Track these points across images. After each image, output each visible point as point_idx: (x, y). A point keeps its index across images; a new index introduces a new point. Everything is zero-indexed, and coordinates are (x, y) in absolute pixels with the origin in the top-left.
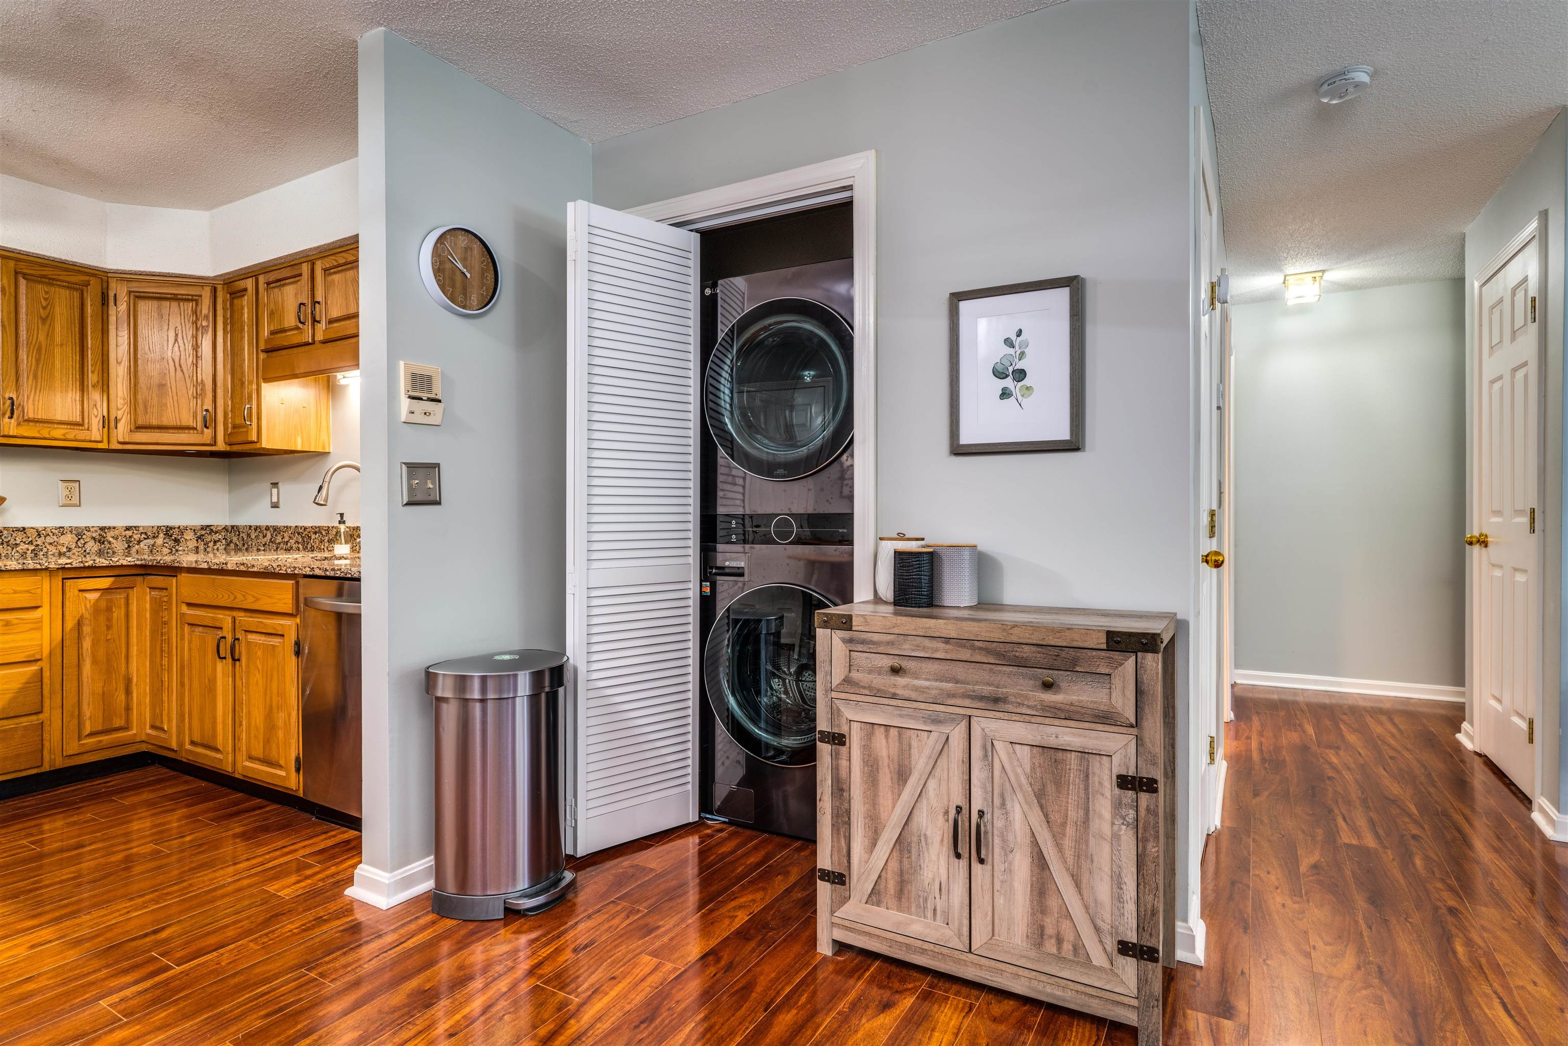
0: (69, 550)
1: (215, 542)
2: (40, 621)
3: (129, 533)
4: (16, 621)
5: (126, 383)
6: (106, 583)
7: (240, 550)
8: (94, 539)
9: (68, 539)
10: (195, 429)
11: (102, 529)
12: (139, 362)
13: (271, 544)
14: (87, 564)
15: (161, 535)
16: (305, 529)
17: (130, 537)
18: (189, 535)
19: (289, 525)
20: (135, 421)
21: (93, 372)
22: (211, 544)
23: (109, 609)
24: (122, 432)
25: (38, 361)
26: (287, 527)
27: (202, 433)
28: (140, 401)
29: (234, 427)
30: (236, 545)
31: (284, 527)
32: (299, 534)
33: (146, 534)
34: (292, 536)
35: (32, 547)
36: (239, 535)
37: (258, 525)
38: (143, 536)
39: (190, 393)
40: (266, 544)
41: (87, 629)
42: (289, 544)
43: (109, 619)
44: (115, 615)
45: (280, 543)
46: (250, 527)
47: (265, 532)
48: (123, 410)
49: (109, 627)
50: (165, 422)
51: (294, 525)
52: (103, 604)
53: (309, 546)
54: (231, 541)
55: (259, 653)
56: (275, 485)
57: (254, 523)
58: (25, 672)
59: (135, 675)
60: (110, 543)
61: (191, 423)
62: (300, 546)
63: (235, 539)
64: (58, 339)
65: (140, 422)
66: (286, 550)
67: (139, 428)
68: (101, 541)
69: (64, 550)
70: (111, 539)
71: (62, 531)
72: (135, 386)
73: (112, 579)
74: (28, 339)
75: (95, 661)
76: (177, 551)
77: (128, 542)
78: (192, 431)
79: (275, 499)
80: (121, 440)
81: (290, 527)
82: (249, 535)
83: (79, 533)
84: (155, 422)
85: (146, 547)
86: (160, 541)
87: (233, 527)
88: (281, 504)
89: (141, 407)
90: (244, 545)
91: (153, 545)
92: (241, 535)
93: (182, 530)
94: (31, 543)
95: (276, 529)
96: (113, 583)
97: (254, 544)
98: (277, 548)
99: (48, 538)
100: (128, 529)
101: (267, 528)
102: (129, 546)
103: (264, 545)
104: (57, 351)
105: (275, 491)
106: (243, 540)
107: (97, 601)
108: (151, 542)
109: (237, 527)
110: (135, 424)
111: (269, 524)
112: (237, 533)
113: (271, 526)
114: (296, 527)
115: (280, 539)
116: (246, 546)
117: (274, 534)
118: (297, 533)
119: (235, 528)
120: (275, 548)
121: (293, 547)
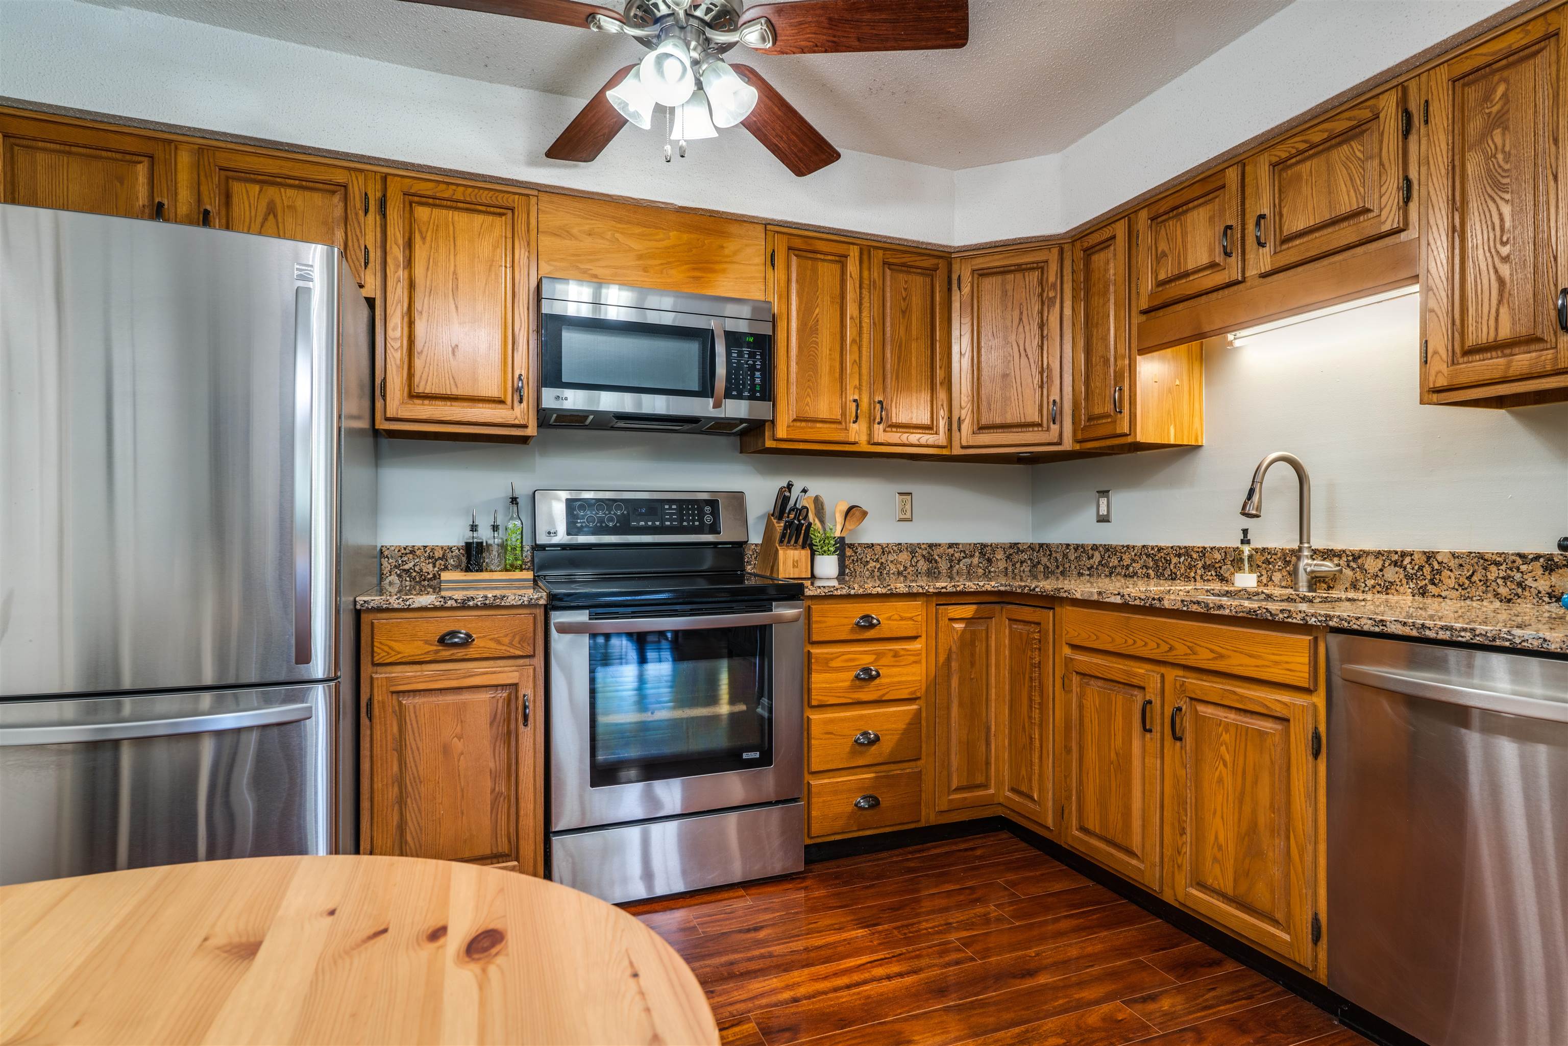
0: (906, 568)
1: (1022, 563)
2: (917, 653)
3: (951, 551)
4: (902, 653)
5: (969, 376)
6: (968, 611)
7: (1053, 573)
8: (923, 556)
9: (904, 557)
10: (1040, 425)
11: (931, 546)
12: (983, 350)
13: (1100, 568)
14: (958, 589)
15: (977, 554)
16: (1160, 549)
17: (953, 555)
18: (1000, 555)
19: (1131, 544)
20: (978, 421)
21: (940, 368)
22: (1018, 565)
23: (973, 643)
24: (966, 434)
25: (899, 358)
26: (1128, 547)
27: (1048, 429)
28: (984, 397)
29: (1090, 419)
30: (1046, 567)
31: (1123, 547)
32: (1148, 556)
33: (964, 552)
34: (1137, 558)
35: (878, 566)
36: (1050, 555)
37: (1081, 543)
38: (963, 554)
39: (1036, 382)
40: (1092, 567)
41: (954, 665)
42: (1131, 569)
43: (973, 655)
44: (977, 650)
45: (1115, 567)
46: (1068, 545)
47: (1091, 552)
48: (966, 409)
49: (973, 664)
50: (1009, 419)
51: (1139, 544)
52: (968, 636)
53: (1167, 573)
54: (1039, 563)
55: (1226, 737)
56: (1104, 493)
57: (1074, 540)
58: (908, 710)
59: (993, 723)
60: (936, 562)
61: (1036, 419)
62: (1150, 571)
63: (1044, 560)
64: (914, 333)
65: (984, 422)
66: (1125, 576)
67: (982, 428)
68: (929, 559)
69: (902, 569)
70: (937, 558)
71: (900, 547)
72: (978, 379)
73: (974, 607)
74: (892, 335)
75: (961, 705)
76: (990, 572)
77: (951, 561)
78: (1036, 429)
79: (1103, 511)
80: (964, 443)
81: (1134, 547)
82: (1065, 556)
83: (913, 549)
84: (998, 421)
85: (964, 568)
86: (975, 560)
87: (1041, 545)
88: (1113, 517)
89: (984, 404)
90: (1058, 567)
91: (970, 565)
92: (1054, 555)
93: (994, 547)
94: (877, 560)
95: (1107, 548)
96: (976, 611)
97: (1073, 567)
98: (1111, 574)
99: (890, 555)
100: (951, 546)
101: (1095, 548)
102: (951, 566)
103: (1089, 569)
104: (914, 345)
105: (1103, 502)
106: (1057, 560)
107: (964, 631)
108: (968, 561)
109: (1048, 545)
110: (978, 424)
111: (1098, 543)
112: (1048, 553)
113: (1101, 545)
114: (1144, 546)
115: (1116, 562)
116: (1061, 569)
117: (1107, 555)
118: (1146, 554)
119: (1045, 547)
120: (1107, 573)
121: (1139, 572)
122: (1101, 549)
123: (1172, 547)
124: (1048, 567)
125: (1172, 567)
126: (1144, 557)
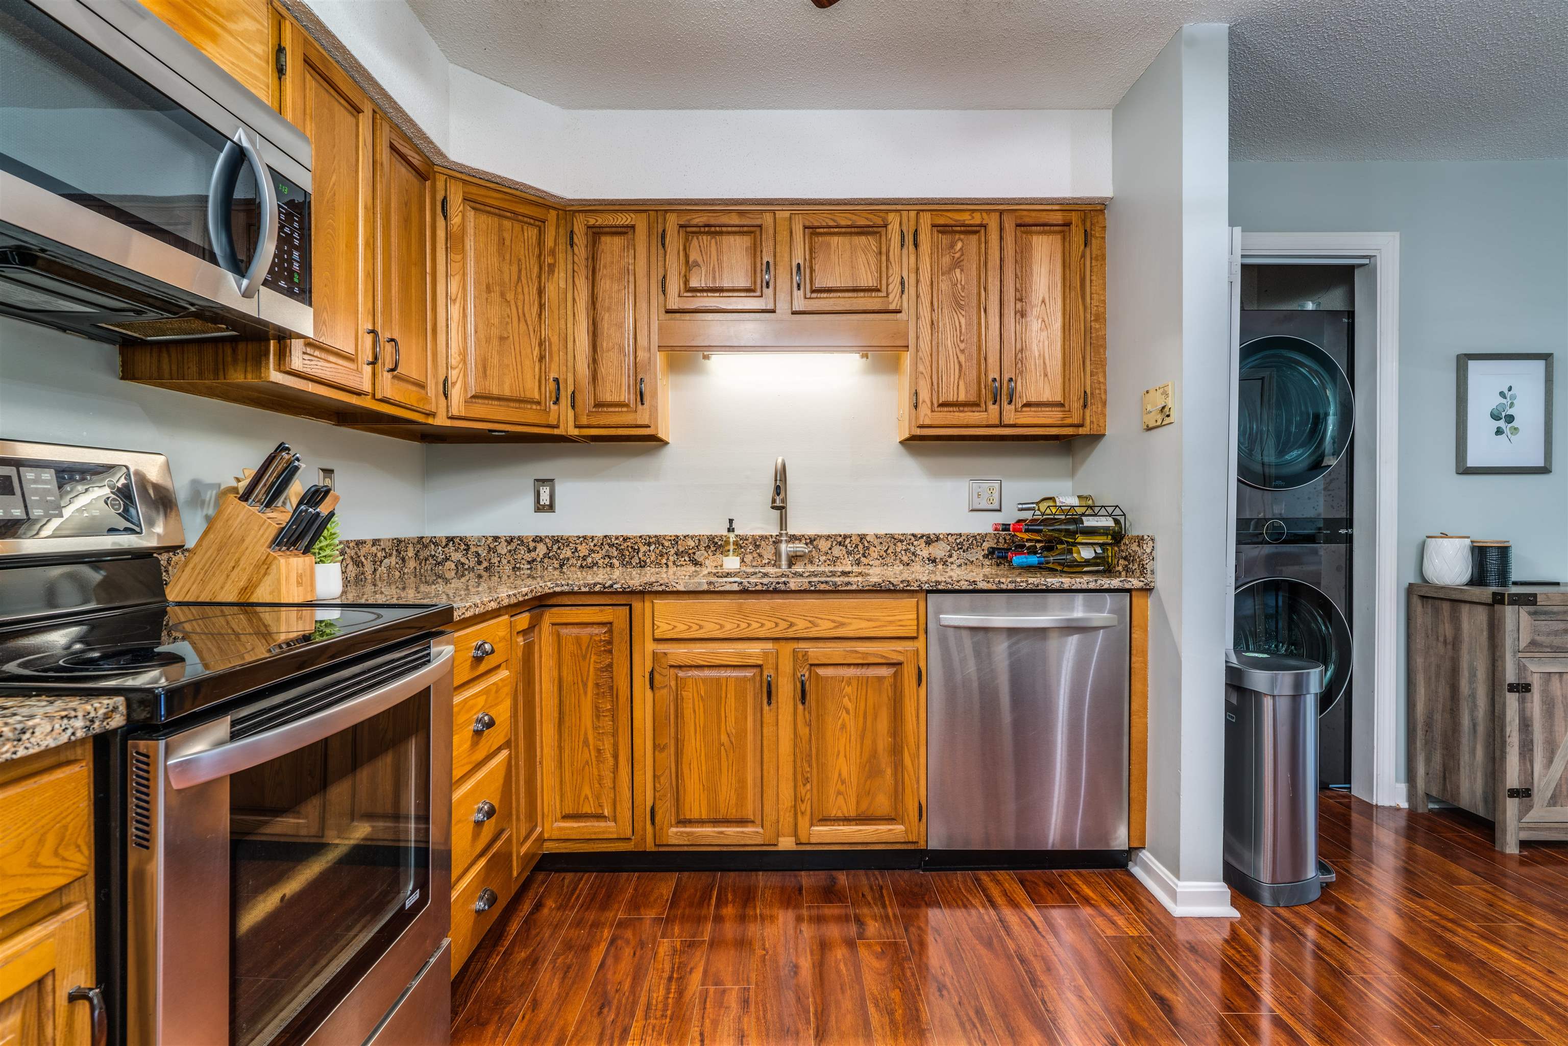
13: (546, 561)
16: (625, 539)
19: (590, 534)
26: (585, 538)
31: (579, 537)
32: (611, 545)
34: (596, 548)
36: (467, 549)
37: (517, 535)
40: (534, 560)
42: (589, 560)
45: (568, 559)
46: (496, 539)
47: (532, 545)
51: (600, 534)
53: (635, 561)
57: (504, 531)
62: (615, 561)
63: (456, 555)
66: (581, 566)
81: (592, 538)
82: (491, 550)
87: (451, 539)
92: (473, 549)
97: (504, 561)
98: (561, 566)
101: (538, 539)
103: (529, 563)
106: (478, 555)
109: (464, 538)
111: (543, 534)
112: (463, 547)
113: (546, 537)
114: (605, 537)
115: (569, 554)
116: (485, 564)
117: (555, 547)
118: (609, 544)
119: (457, 540)
120: (557, 566)
121: (600, 562)
122: (547, 540)
123: (640, 537)
124: (463, 564)
125: (641, 555)
126: (607, 547)
